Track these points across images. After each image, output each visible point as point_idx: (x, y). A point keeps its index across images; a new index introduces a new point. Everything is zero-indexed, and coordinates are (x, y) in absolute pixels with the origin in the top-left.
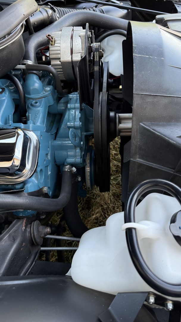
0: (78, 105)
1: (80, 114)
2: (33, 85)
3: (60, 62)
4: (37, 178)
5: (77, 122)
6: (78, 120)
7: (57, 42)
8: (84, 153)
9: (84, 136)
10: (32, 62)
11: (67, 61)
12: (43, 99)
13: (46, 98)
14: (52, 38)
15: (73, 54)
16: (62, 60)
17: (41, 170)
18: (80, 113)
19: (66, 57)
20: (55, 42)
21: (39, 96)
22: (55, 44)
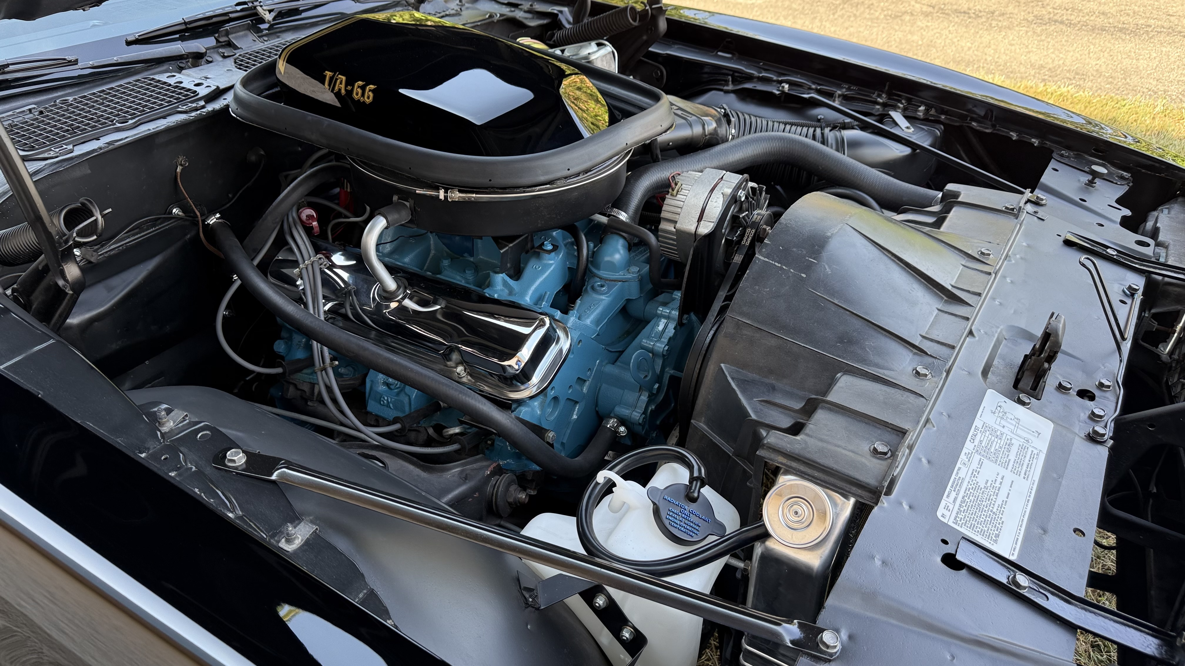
0: (675, 313)
1: (673, 331)
2: (612, 255)
3: (675, 228)
4: (542, 407)
5: (662, 343)
6: (666, 341)
7: (684, 192)
8: (655, 408)
9: (669, 375)
10: (626, 215)
11: (686, 230)
12: (620, 283)
13: (626, 283)
14: (676, 184)
15: (702, 222)
16: (678, 226)
17: (555, 399)
18: (674, 329)
19: (688, 224)
20: (678, 191)
21: (613, 275)
22: (678, 196)
